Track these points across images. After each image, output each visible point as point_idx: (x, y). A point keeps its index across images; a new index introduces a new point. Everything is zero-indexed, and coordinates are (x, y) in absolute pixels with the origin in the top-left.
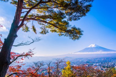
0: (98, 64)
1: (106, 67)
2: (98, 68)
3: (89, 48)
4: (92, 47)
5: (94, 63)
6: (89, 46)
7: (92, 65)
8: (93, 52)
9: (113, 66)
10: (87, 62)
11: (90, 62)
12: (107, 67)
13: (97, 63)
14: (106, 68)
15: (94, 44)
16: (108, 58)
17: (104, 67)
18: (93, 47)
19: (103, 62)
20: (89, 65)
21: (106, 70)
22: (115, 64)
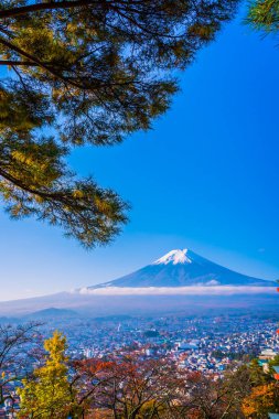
0: (193, 343)
1: (226, 356)
2: (194, 361)
3: (162, 266)
4: (175, 263)
5: (178, 336)
6: (163, 259)
7: (170, 346)
8: (178, 284)
9: (255, 352)
10: (150, 334)
12: (232, 356)
13: (190, 336)
14: (226, 360)
15: (185, 251)
16: (235, 314)
17: (219, 356)
18: (179, 265)
19: (216, 330)
20: (155, 349)
21: (226, 368)
22: (261, 339)
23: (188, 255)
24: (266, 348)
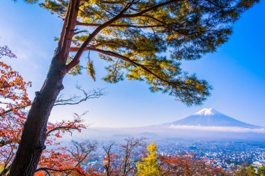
0: (215, 154)
1: (233, 162)
2: (215, 163)
3: (198, 116)
4: (205, 114)
5: (207, 150)
6: (199, 113)
7: (203, 155)
8: (207, 125)
9: (249, 161)
10: (192, 148)
11: (198, 149)
12: (236, 163)
13: (213, 151)
14: (232, 164)
15: (211, 109)
17: (229, 162)
18: (207, 115)
19: (227, 149)
20: (195, 155)
21: (233, 169)
22: (253, 156)
23: (211, 111)
24: (255, 160)
